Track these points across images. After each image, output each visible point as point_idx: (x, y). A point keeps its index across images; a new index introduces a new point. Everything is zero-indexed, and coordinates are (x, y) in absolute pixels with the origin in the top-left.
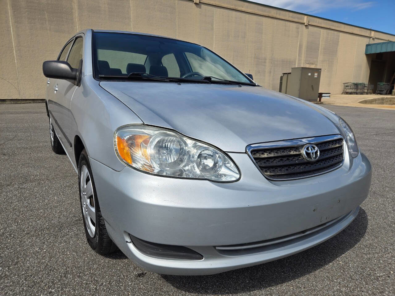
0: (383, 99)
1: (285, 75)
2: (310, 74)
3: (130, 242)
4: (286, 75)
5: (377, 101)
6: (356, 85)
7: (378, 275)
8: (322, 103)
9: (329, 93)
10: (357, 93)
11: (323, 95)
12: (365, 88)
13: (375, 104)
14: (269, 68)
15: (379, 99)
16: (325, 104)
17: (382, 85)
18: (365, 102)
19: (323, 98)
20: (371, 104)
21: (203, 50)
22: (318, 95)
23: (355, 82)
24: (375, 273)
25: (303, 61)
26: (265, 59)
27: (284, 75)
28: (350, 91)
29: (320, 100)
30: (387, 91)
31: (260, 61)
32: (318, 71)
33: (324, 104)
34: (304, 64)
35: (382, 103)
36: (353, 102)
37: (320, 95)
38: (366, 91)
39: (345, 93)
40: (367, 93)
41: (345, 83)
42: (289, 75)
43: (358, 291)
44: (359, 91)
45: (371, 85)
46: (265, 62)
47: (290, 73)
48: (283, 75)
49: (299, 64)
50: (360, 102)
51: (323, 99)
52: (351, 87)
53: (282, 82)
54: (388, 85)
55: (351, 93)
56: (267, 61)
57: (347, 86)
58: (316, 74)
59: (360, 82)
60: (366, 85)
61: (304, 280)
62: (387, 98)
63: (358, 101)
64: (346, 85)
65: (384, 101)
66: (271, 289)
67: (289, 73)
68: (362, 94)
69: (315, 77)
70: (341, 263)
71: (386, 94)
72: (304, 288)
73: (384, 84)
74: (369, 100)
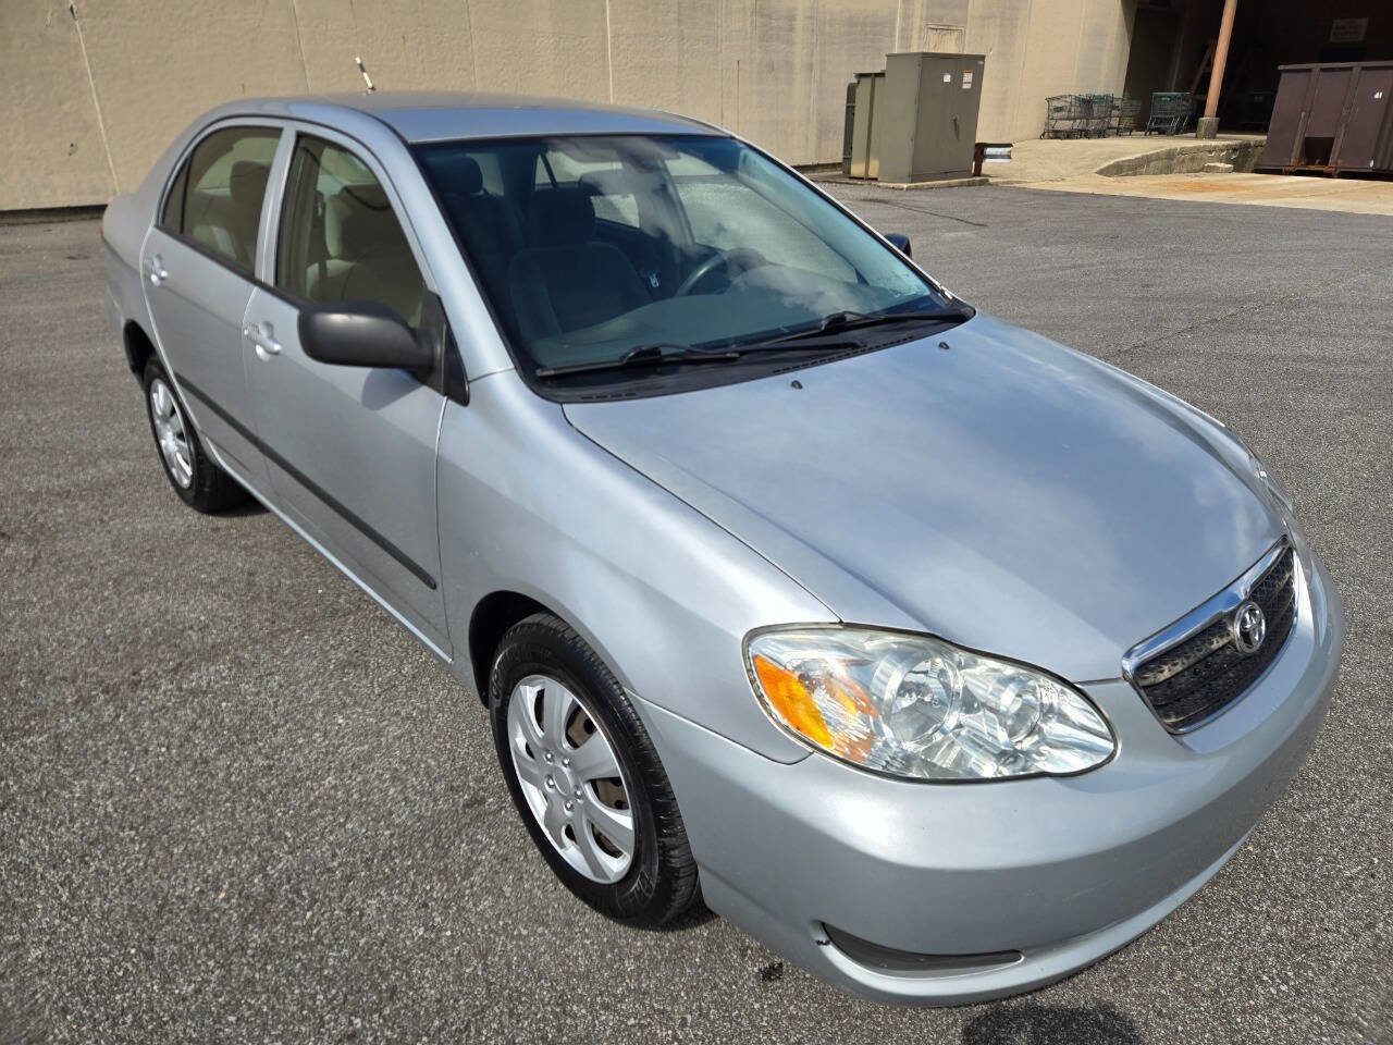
0: (1170, 155)
1: (863, 80)
2: (947, 78)
3: (827, 943)
4: (866, 83)
5: (1152, 164)
6: (1087, 103)
8: (984, 183)
9: (1009, 145)
10: (1085, 134)
11: (989, 151)
12: (1115, 112)
13: (1147, 174)
14: (805, 51)
15: (1158, 157)
16: (996, 184)
17: (1165, 101)
18: (1117, 170)
19: (988, 160)
20: (1135, 174)
22: (972, 152)
23: (1084, 93)
25: (917, 23)
26: (792, 18)
27: (859, 82)
28: (1065, 125)
29: (978, 172)
30: (1181, 123)
31: (774, 23)
32: (975, 63)
33: (990, 184)
34: (920, 32)
35: (1168, 170)
36: (1082, 171)
37: (980, 151)
38: (1114, 123)
39: (1051, 135)
40: (1119, 133)
41: (1053, 99)
42: (878, 79)
43: (1317, 931)
44: (1094, 125)
45: (1134, 102)
46: (791, 29)
47: (882, 75)
48: (855, 81)
49: (906, 38)
50: (1101, 172)
51: (987, 165)
52: (1069, 111)
53: (853, 107)
54: (1185, 99)
55: (1069, 135)
56: (799, 24)
57: (1058, 110)
58: (968, 77)
59: (1099, 91)
60: (1118, 103)
62: (1183, 151)
63: (1097, 166)
64: (1056, 104)
65: (1175, 161)
66: (1118, 962)
67: (877, 75)
68: (1101, 134)
69: (966, 86)
70: (1250, 848)
71: (1178, 132)
73: (1173, 98)
74: (1129, 161)
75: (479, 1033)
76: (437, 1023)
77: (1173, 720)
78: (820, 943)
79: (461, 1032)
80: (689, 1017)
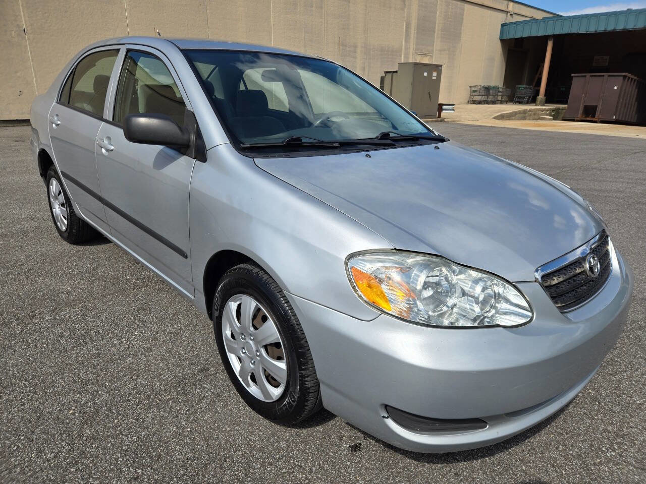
0: (525, 112)
1: (388, 74)
2: (425, 74)
3: (387, 418)
4: (389, 76)
5: (517, 116)
6: (487, 89)
7: (639, 402)
8: (443, 121)
9: (453, 105)
10: (487, 102)
11: (444, 107)
12: (500, 94)
13: (515, 119)
14: (361, 62)
15: (520, 112)
16: (448, 122)
17: (522, 89)
18: (502, 117)
19: (444, 111)
20: (509, 120)
21: (340, 71)
22: (437, 107)
23: (486, 85)
24: (635, 401)
25: (411, 51)
26: (356, 47)
27: (386, 75)
28: (478, 98)
29: (439, 116)
30: (529, 99)
31: (348, 49)
32: (438, 68)
33: (445, 122)
34: (413, 54)
35: (524, 118)
36: (486, 117)
37: (440, 107)
38: (500, 98)
39: (472, 102)
40: (501, 102)
41: (472, 87)
42: (394, 74)
44: (490, 98)
45: (508, 89)
46: (355, 52)
47: (396, 72)
48: (384, 75)
49: (406, 57)
50: (495, 118)
51: (444, 114)
52: (480, 92)
53: (383, 86)
54: (530, 88)
55: (480, 103)
56: (359, 49)
57: (474, 91)
58: (435, 74)
59: (493, 84)
60: (501, 90)
61: (562, 423)
62: (530, 110)
63: (492, 115)
64: (473, 89)
65: (527, 115)
67: (394, 72)
68: (494, 103)
69: (433, 78)
70: (590, 391)
71: (528, 103)
72: (567, 433)
73: (525, 88)
74: (507, 113)
75: (204, 476)
76: (182, 472)
77: (560, 305)
78: (384, 417)
79: (194, 476)
80: (314, 468)
